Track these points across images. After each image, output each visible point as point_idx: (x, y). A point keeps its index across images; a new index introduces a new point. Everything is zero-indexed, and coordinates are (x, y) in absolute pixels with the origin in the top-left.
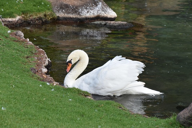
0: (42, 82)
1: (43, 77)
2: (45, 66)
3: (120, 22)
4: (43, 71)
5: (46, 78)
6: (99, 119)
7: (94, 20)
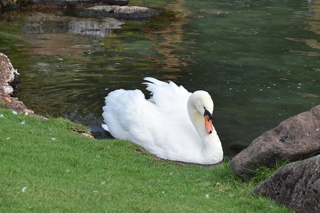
0: (5, 110)
1: (6, 101)
2: (9, 83)
3: (136, 7)
4: (6, 91)
5: (11, 103)
6: (103, 170)
7: (92, 5)
